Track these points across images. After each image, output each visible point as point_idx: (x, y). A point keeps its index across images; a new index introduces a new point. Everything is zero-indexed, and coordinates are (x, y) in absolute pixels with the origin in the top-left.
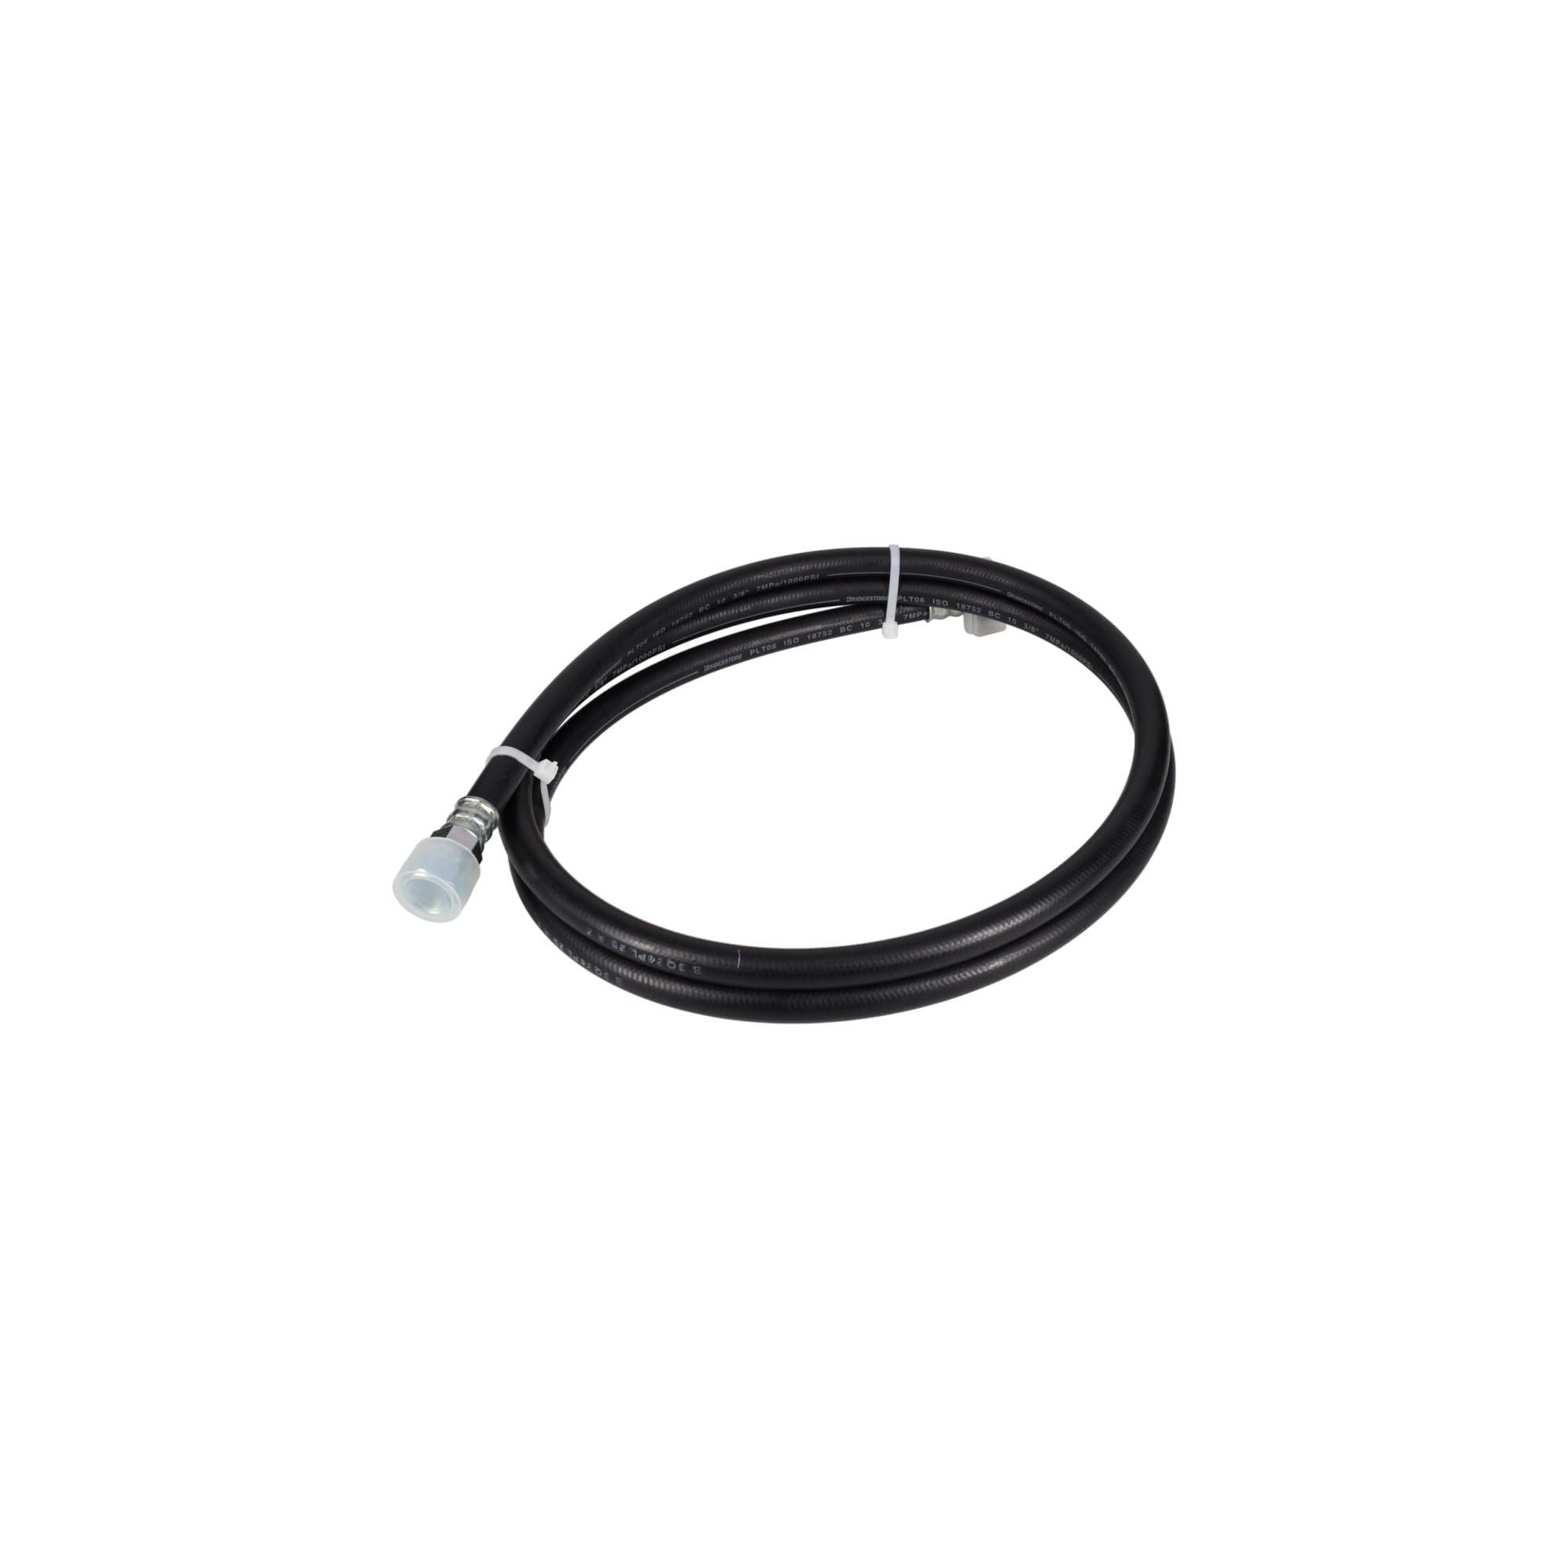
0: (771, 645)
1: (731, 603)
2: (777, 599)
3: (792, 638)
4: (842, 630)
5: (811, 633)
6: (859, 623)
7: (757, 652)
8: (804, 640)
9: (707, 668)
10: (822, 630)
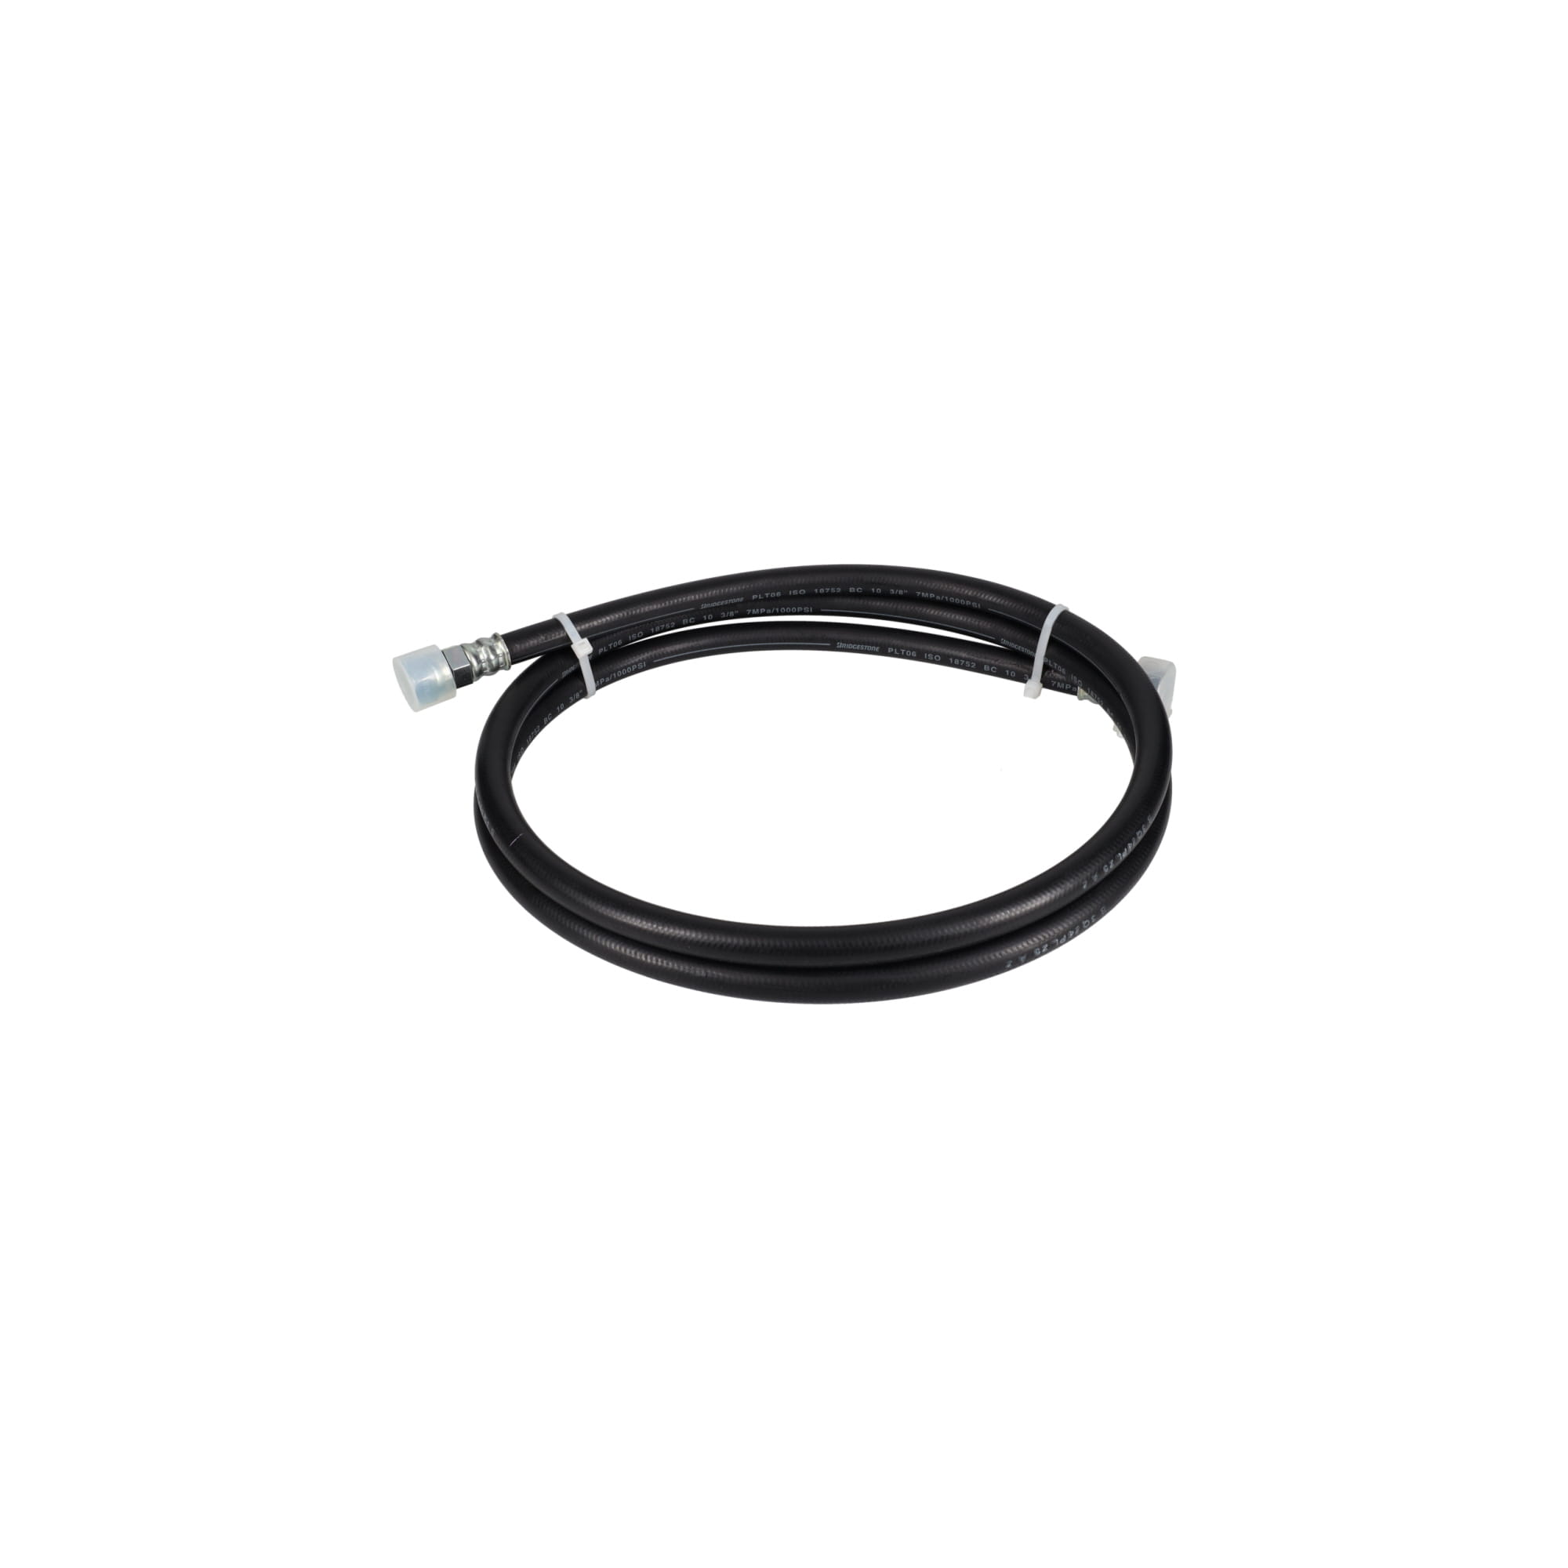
0: (912, 652)
1: (886, 596)
2: (936, 613)
3: (934, 654)
4: (986, 668)
5: (955, 657)
6: (1005, 669)
7: (896, 653)
8: (945, 661)
9: (840, 645)
10: (965, 659)
